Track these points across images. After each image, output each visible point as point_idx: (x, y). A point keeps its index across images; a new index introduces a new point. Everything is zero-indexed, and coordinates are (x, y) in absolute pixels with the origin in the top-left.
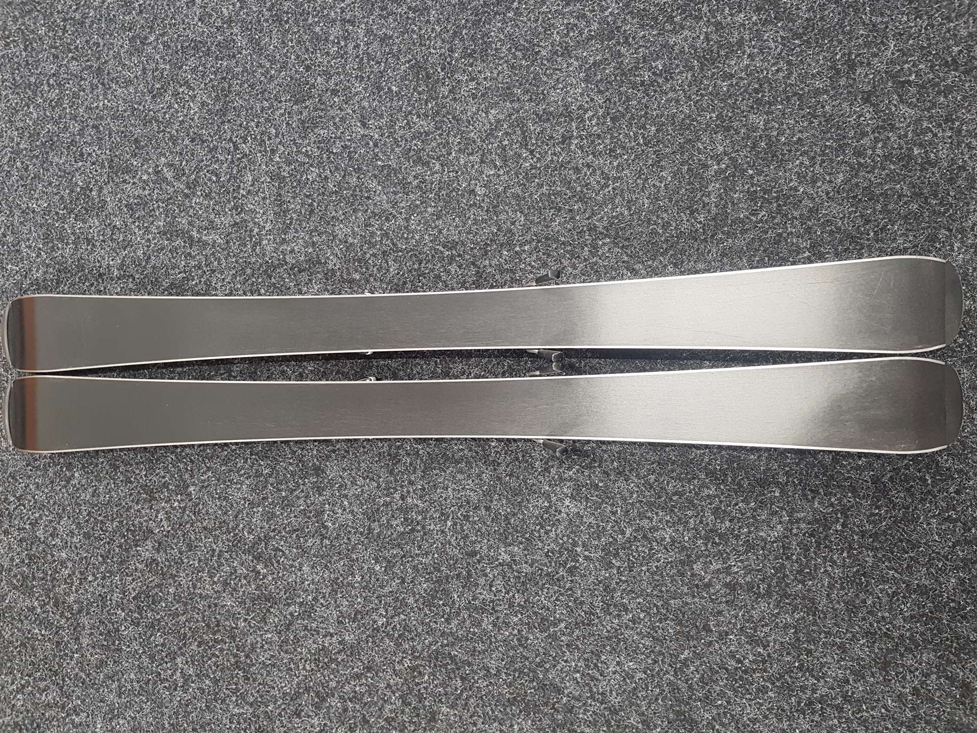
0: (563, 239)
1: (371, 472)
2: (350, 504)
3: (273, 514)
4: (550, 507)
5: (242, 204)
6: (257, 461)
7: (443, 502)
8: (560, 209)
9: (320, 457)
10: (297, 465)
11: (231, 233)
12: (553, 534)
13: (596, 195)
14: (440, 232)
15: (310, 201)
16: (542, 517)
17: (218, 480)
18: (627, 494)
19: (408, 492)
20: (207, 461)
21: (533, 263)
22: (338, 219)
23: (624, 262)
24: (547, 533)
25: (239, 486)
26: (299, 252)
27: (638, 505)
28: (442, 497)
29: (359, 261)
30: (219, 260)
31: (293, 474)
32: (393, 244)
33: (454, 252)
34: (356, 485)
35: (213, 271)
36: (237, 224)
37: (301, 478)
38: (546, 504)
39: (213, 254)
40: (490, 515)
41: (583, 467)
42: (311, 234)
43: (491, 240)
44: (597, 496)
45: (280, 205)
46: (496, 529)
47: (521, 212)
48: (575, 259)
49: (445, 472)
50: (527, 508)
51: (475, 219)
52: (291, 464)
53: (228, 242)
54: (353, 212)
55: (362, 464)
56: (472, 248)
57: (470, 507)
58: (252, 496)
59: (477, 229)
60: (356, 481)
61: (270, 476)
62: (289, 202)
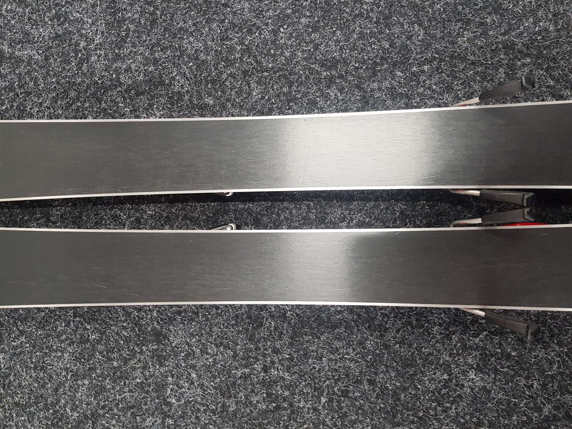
0: (472, 58)
1: (226, 339)
2: (200, 376)
3: (103, 389)
4: (450, 380)
5: (66, 12)
6: (82, 324)
7: (317, 375)
8: (468, 22)
9: (162, 320)
10: (133, 330)
11: (51, 47)
12: (452, 413)
13: (514, 6)
14: (316, 47)
15: (152, 9)
16: (439, 393)
17: (34, 347)
18: (546, 366)
19: (273, 363)
20: (19, 323)
21: (434, 87)
22: (187, 31)
23: (548, 87)
24: (445, 410)
25: (60, 354)
26: (136, 71)
27: (559, 377)
28: (314, 368)
29: (213, 82)
30: (36, 80)
31: (127, 340)
32: (257, 62)
33: (334, 73)
34: (207, 353)
35: (28, 94)
36: (60, 36)
37: (138, 345)
38: (445, 377)
39: (29, 73)
40: (374, 391)
41: (492, 333)
42: (152, 49)
43: (382, 58)
44: (508, 367)
45: (114, 14)
46: (382, 406)
47: (420, 25)
48: (488, 82)
49: (319, 338)
50: (420, 381)
51: (361, 33)
52: (124, 328)
53: (47, 59)
54: (206, 22)
55: (215, 329)
56: (357, 68)
57: (349, 380)
58: (76, 365)
59: (363, 44)
60: (207, 349)
61: (99, 342)
62: (125, 9)
